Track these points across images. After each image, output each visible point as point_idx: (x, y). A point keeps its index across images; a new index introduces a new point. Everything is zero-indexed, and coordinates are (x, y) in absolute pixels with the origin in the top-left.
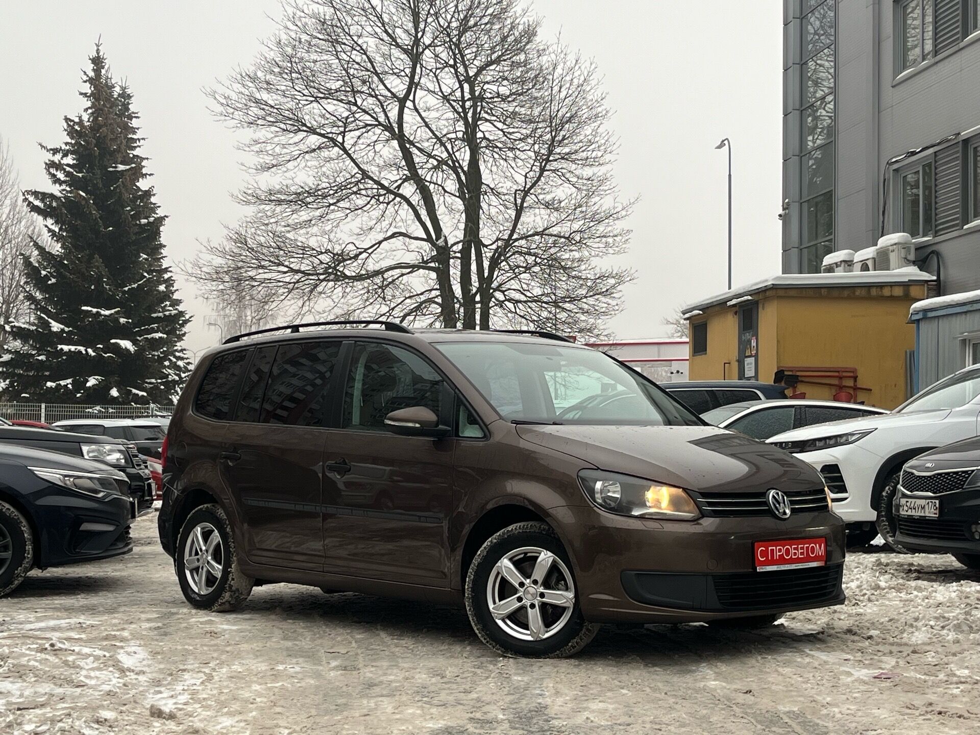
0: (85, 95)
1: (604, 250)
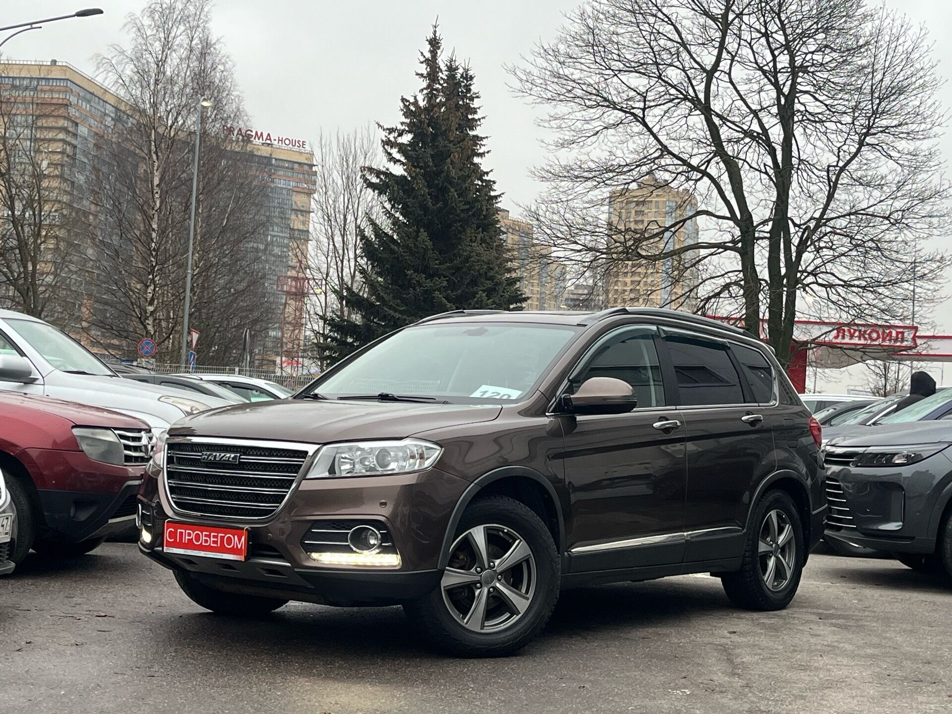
0: (422, 75)
1: (927, 231)
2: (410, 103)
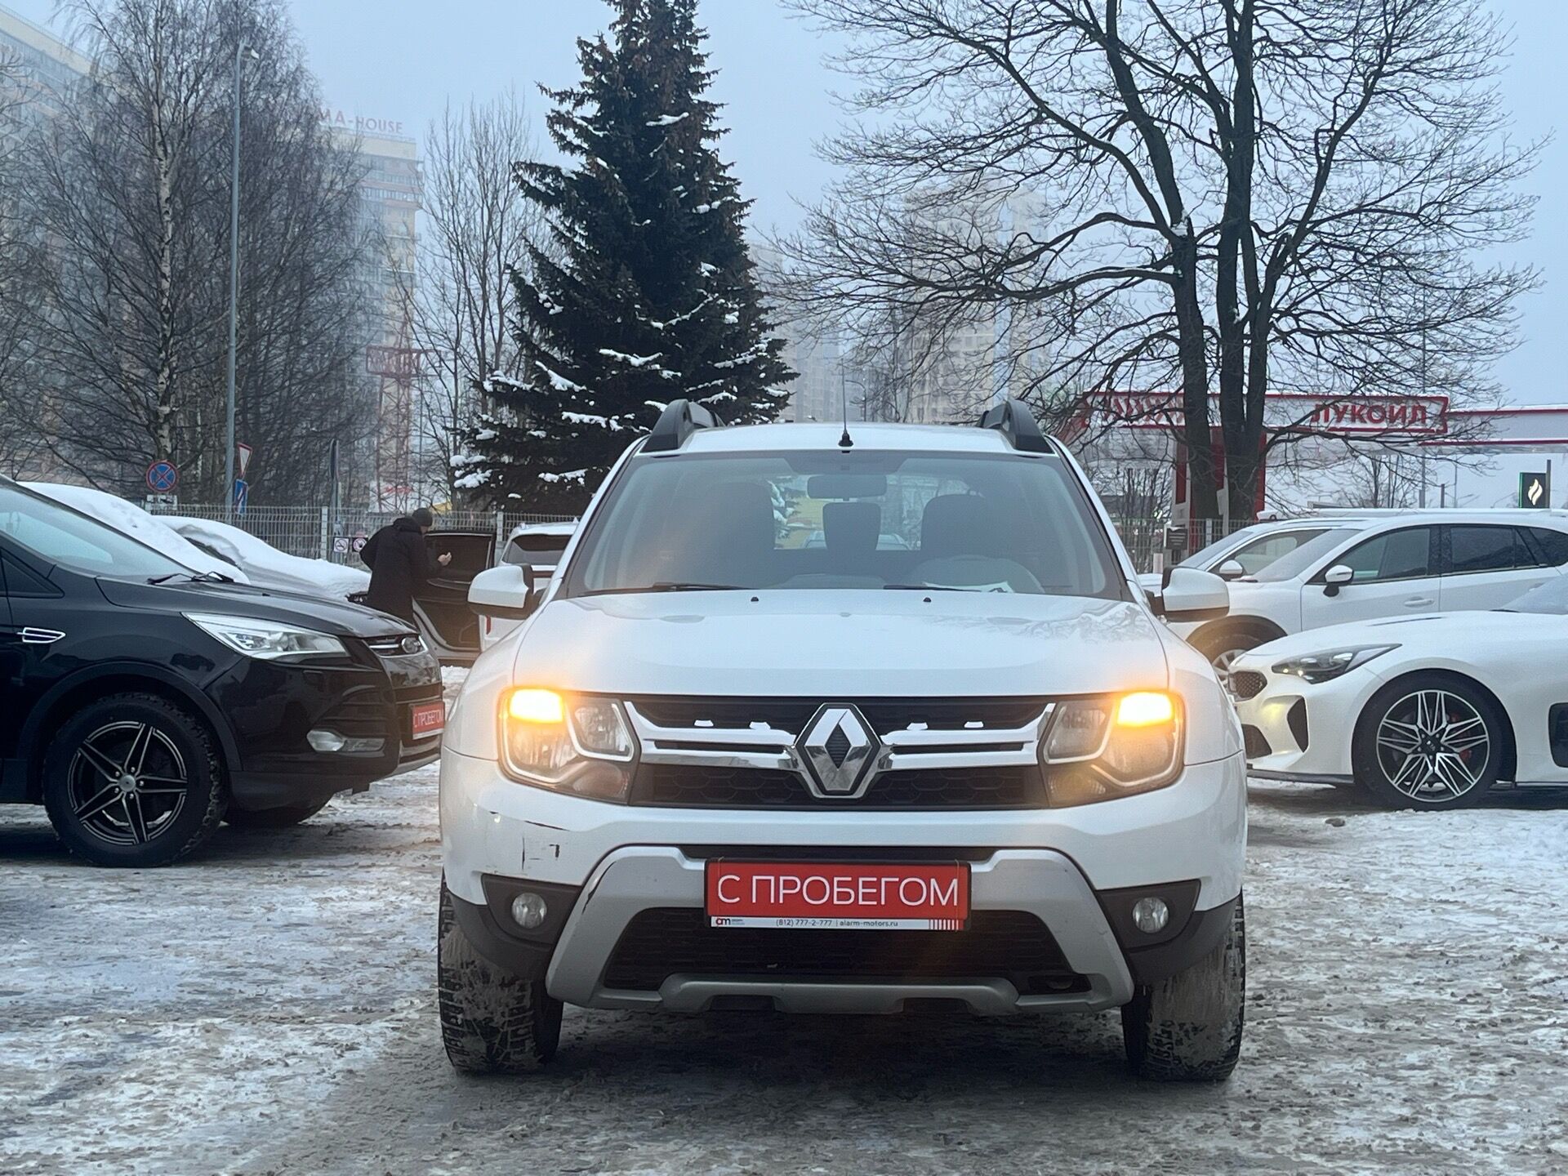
2: (594, 48)
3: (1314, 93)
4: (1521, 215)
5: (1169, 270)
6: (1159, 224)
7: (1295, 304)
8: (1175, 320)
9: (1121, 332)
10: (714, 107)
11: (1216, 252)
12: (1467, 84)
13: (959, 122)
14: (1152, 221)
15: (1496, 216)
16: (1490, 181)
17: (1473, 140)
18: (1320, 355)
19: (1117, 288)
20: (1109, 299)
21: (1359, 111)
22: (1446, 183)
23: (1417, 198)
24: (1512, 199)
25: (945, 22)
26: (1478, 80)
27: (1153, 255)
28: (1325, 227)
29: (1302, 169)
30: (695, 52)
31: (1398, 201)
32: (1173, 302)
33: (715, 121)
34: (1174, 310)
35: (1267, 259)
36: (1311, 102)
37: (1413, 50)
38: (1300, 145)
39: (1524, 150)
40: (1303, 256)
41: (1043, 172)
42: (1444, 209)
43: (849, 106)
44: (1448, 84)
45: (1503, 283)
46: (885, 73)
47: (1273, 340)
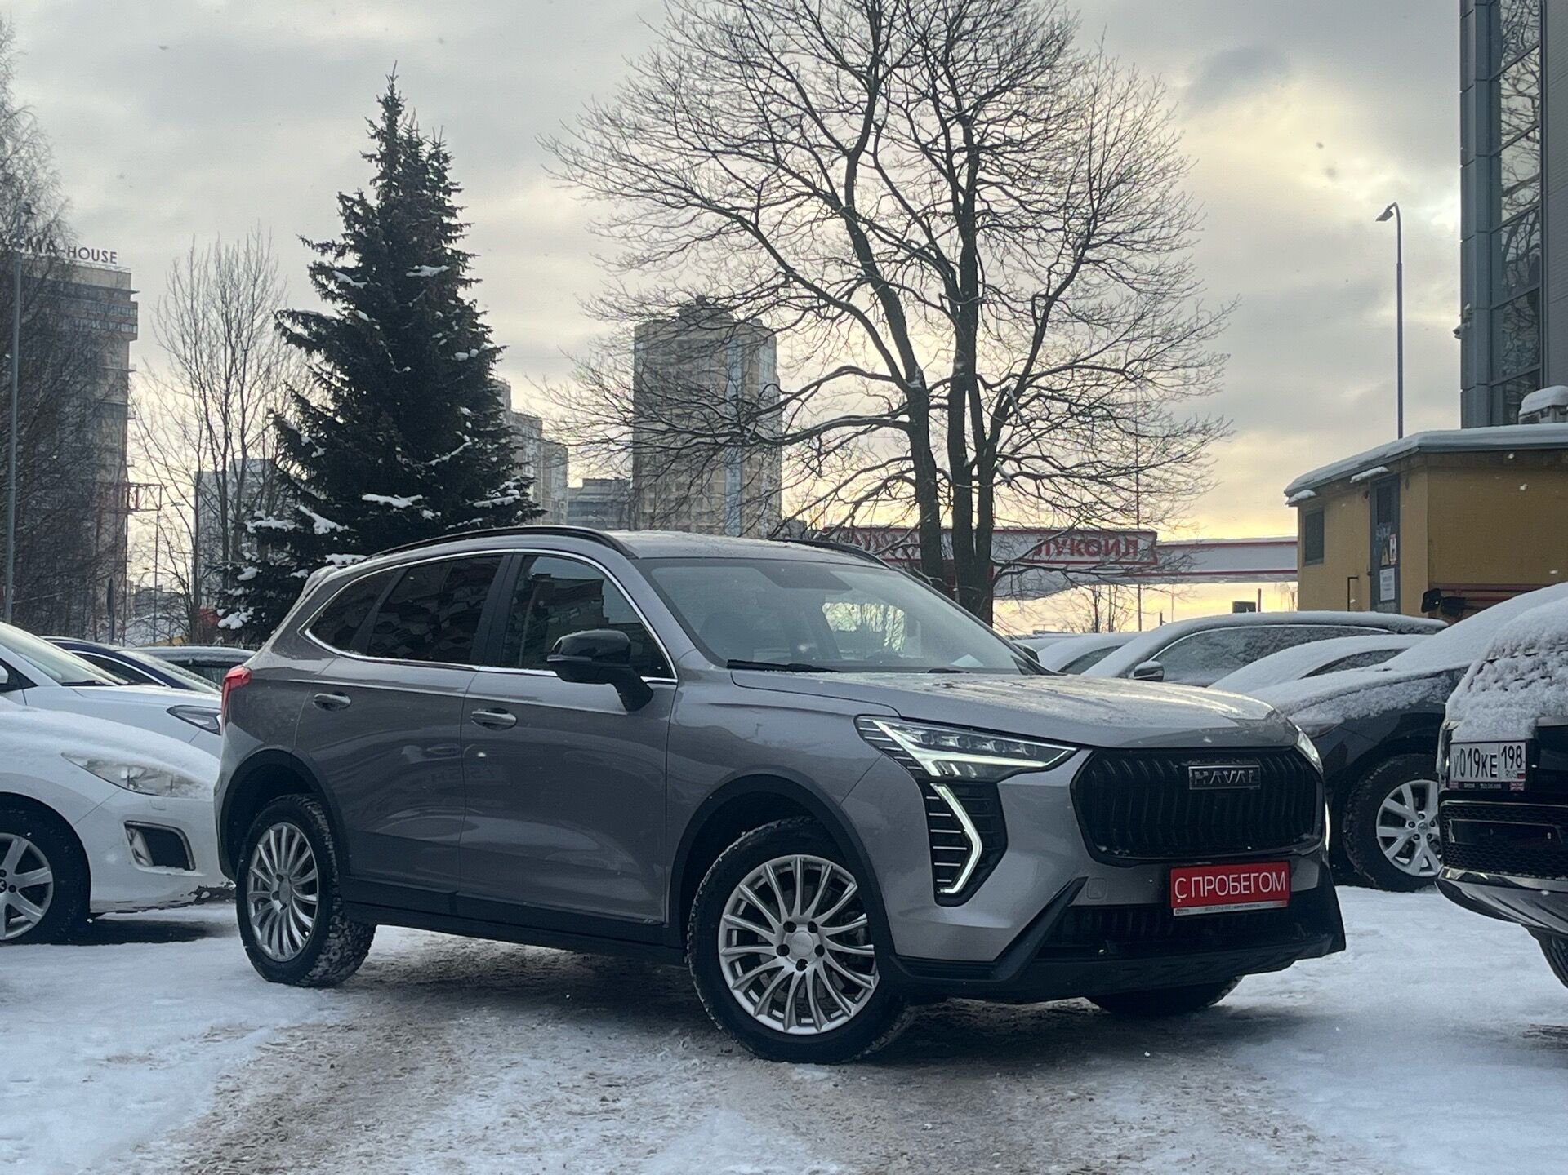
0: (373, 156)
1: (1183, 389)
2: (355, 202)
3: (1030, 260)
4: (1213, 372)
5: (905, 418)
6: (895, 377)
7: (1017, 448)
8: (910, 464)
9: (863, 475)
10: (466, 256)
11: (946, 402)
12: (1163, 256)
13: (715, 286)
14: (889, 374)
15: (1192, 372)
16: (1186, 342)
17: (1171, 304)
18: (1040, 496)
19: (857, 434)
20: (851, 445)
21: (1070, 278)
22: (1148, 342)
23: (1122, 354)
24: (1205, 357)
25: (698, 192)
26: (1173, 253)
27: (890, 406)
28: (1042, 382)
29: (1021, 327)
30: (447, 204)
31: (1106, 358)
32: (908, 446)
33: (467, 271)
34: (909, 454)
35: (992, 410)
36: (1028, 267)
37: (1116, 224)
38: (1019, 307)
39: (1214, 314)
40: (1024, 406)
41: (789, 328)
42: (1147, 365)
43: (610, 267)
44: (1147, 255)
45: (1199, 432)
46: (645, 238)
47: (999, 483)
